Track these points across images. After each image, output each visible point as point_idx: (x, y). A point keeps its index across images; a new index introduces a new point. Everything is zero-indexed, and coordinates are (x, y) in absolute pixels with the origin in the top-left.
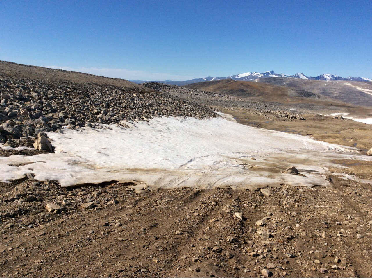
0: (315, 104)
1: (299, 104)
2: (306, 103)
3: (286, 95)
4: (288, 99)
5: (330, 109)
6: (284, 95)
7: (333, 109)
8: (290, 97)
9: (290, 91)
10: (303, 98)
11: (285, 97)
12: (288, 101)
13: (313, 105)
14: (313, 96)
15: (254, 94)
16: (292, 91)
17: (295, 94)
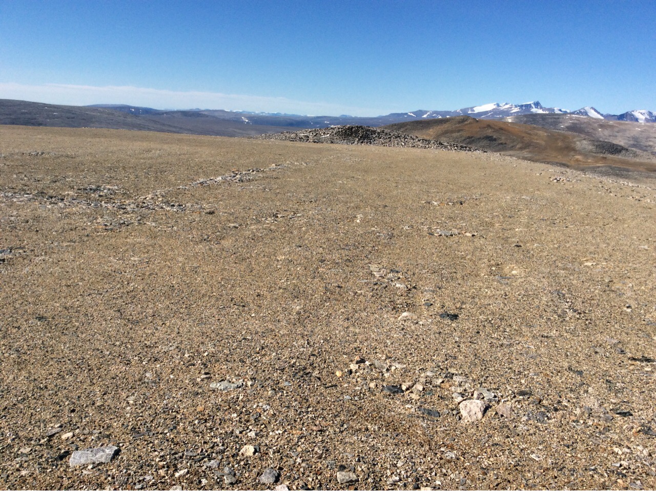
0: (630, 168)
1: (599, 167)
2: (614, 166)
3: (574, 150)
4: (579, 157)
6: (569, 149)
8: (580, 154)
9: (580, 141)
10: (604, 156)
11: (572, 153)
12: (577, 160)
13: (628, 171)
14: (624, 152)
15: (512, 145)
16: (585, 142)
17: (591, 147)
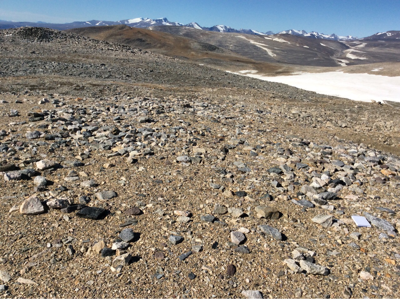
0: (221, 59)
1: (205, 59)
2: (213, 58)
3: (190, 48)
4: (193, 53)
5: (238, 66)
6: (187, 48)
7: (240, 66)
8: (194, 51)
9: (193, 43)
10: (207, 52)
11: (189, 50)
12: (193, 55)
13: (220, 61)
14: (217, 50)
15: (154, 44)
16: (196, 44)
17: (199, 47)
